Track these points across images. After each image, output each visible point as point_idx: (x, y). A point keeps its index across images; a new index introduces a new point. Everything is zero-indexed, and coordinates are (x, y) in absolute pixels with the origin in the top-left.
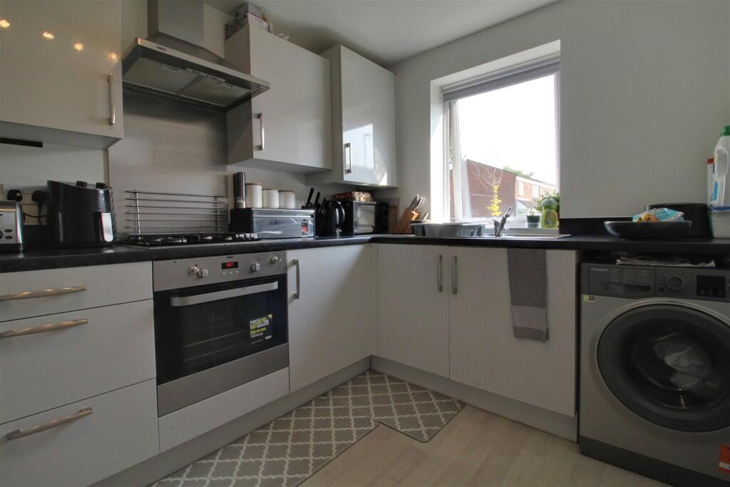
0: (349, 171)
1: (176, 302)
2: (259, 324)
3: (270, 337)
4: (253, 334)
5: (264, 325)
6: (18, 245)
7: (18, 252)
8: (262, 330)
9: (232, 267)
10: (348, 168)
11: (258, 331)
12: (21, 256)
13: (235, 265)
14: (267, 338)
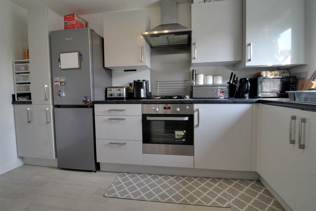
0: (250, 60)
1: (148, 118)
2: (179, 134)
3: (184, 140)
4: (176, 137)
5: (182, 134)
6: (124, 98)
7: (124, 99)
8: (181, 136)
9: (168, 109)
10: (249, 58)
11: (179, 136)
12: (125, 100)
13: (169, 108)
14: (183, 140)
